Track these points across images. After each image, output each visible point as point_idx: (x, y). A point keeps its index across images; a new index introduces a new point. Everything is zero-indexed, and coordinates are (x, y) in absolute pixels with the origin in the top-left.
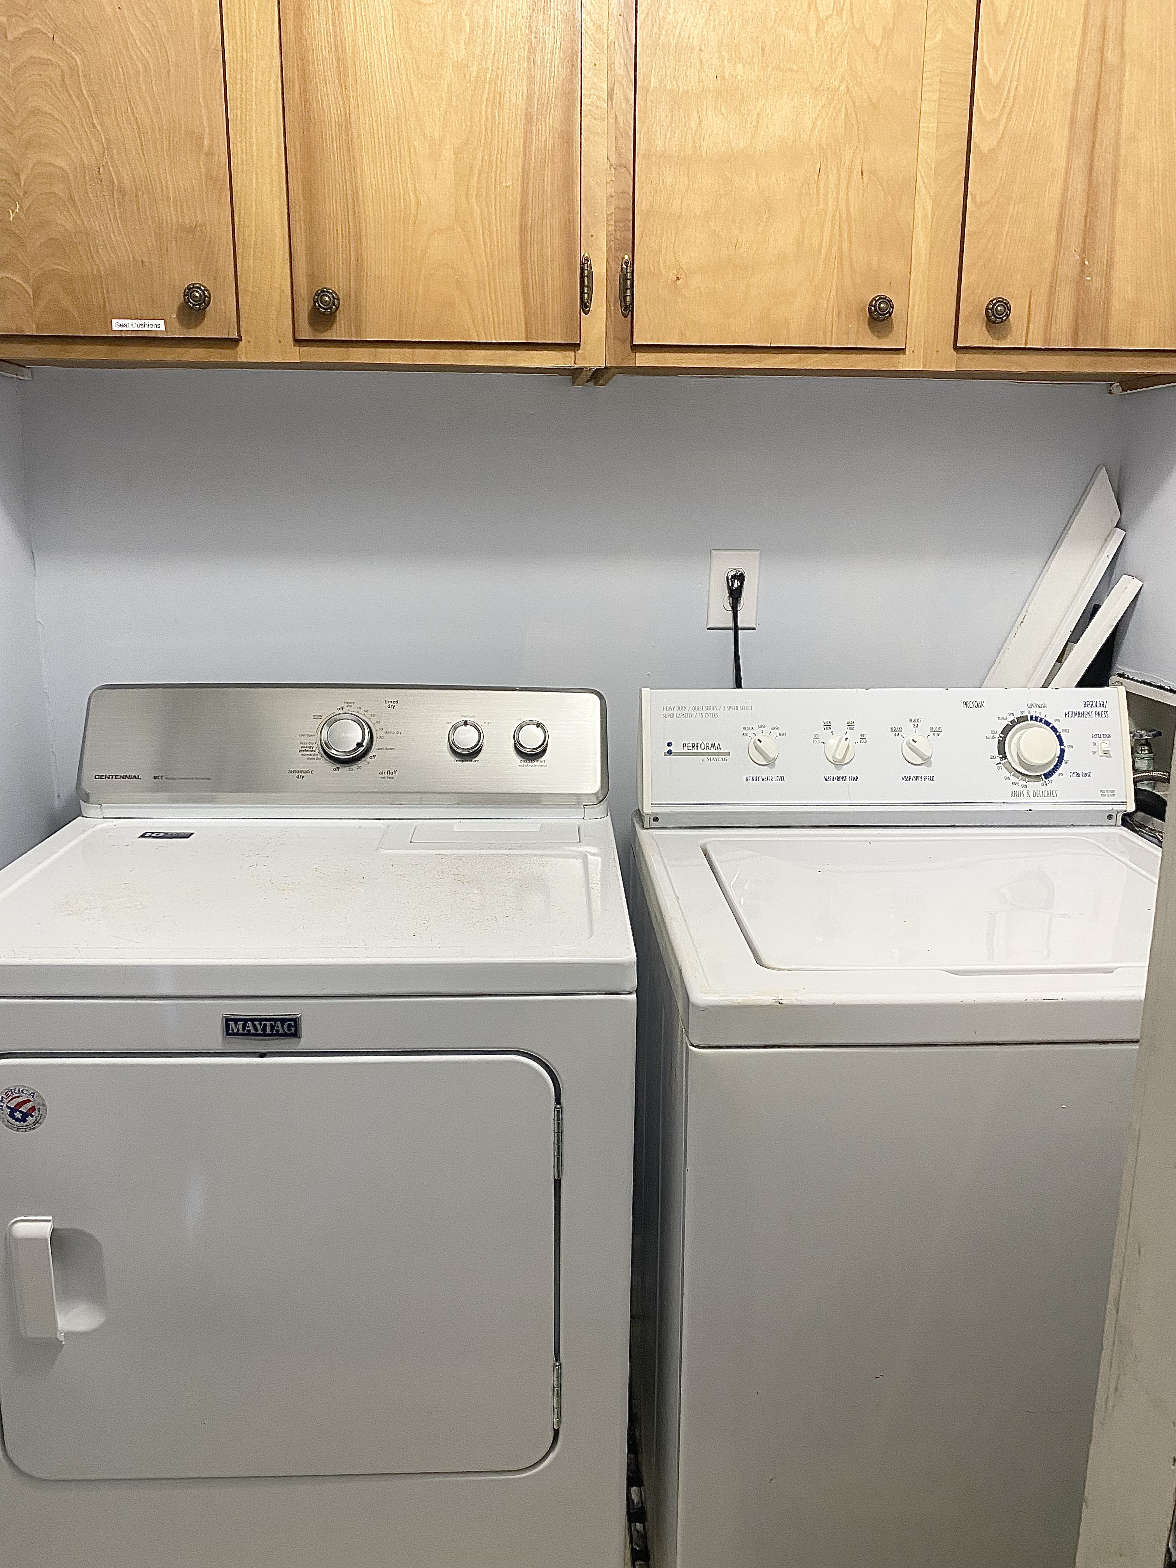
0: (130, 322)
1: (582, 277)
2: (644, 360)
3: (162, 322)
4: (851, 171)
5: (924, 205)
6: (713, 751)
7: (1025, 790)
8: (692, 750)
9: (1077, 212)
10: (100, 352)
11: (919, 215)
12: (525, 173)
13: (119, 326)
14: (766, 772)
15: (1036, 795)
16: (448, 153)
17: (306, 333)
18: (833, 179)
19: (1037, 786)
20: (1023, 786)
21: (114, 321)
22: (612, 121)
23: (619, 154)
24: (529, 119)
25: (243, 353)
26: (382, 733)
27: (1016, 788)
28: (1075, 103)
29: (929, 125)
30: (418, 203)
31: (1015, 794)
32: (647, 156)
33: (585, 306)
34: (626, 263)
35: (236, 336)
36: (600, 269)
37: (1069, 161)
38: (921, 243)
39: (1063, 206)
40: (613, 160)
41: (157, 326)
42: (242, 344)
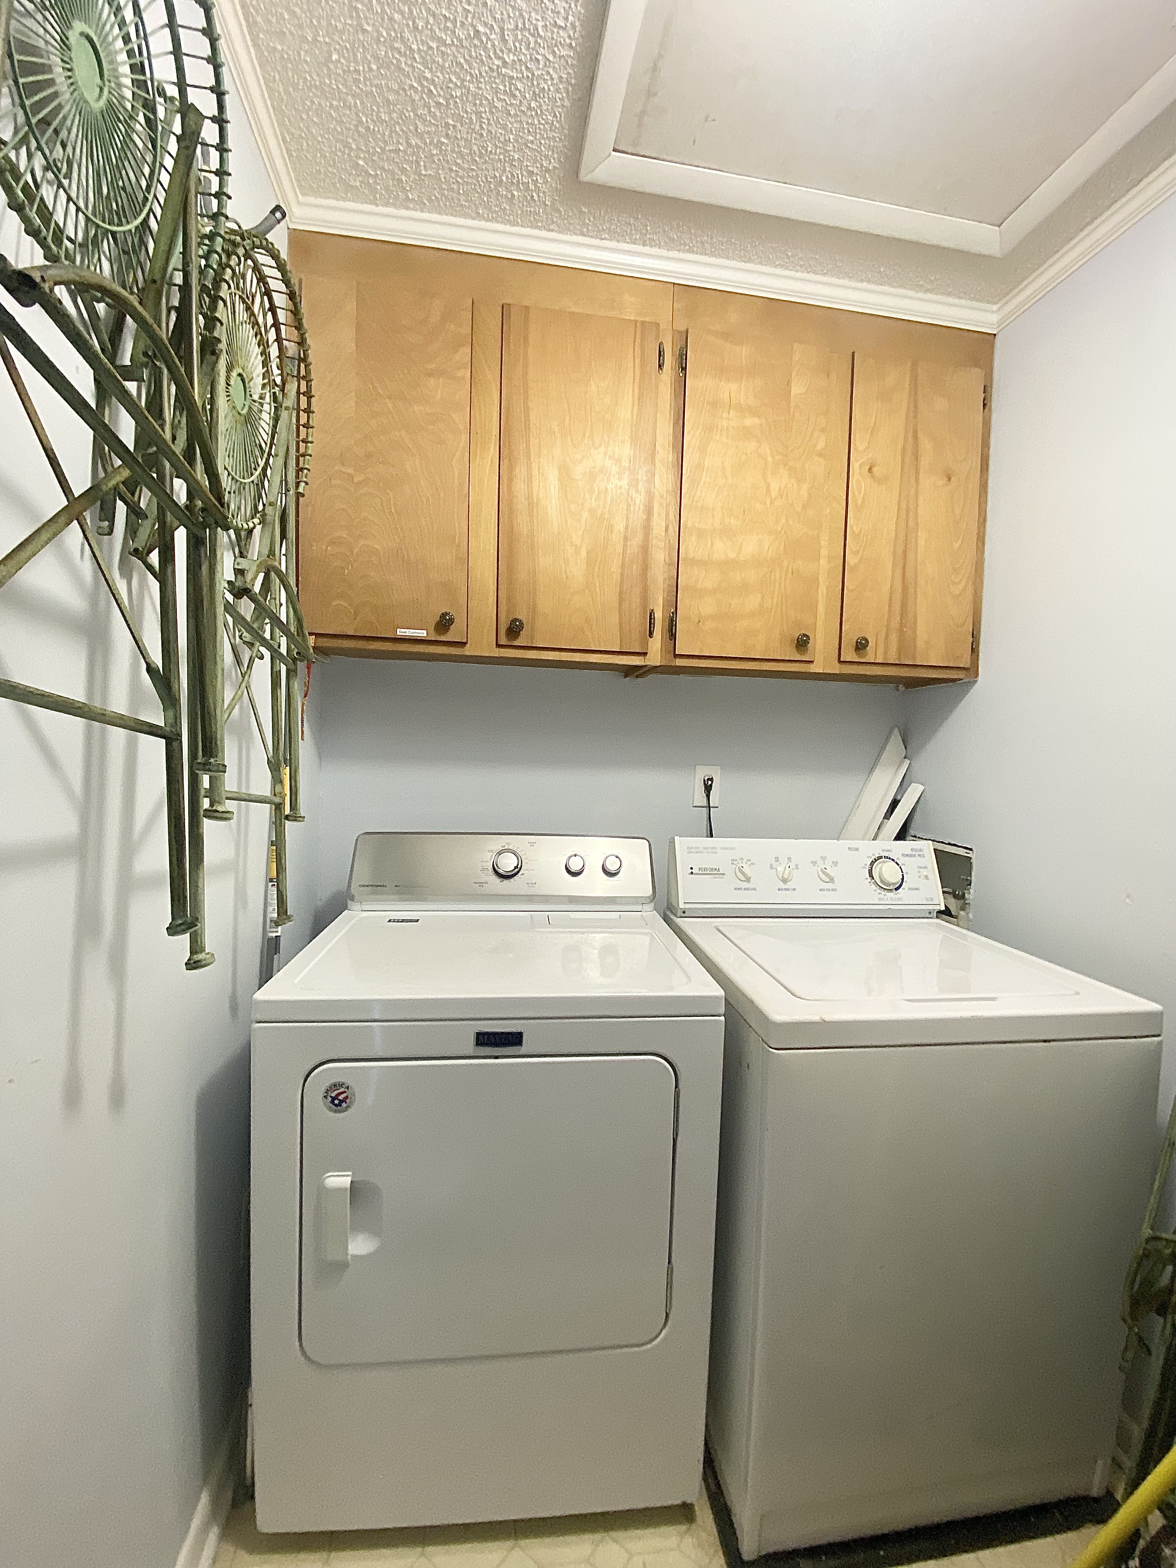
0: (407, 630)
1: (650, 619)
2: (680, 662)
3: (425, 632)
4: (787, 571)
5: (822, 589)
6: (715, 872)
7: (886, 897)
8: (704, 872)
9: (898, 596)
10: (388, 646)
11: (820, 594)
12: (623, 565)
13: (401, 632)
14: (746, 885)
15: (891, 899)
16: (584, 553)
17: (503, 641)
18: (778, 576)
19: (890, 895)
20: (885, 895)
21: (398, 630)
22: (667, 542)
23: (670, 559)
24: (626, 538)
25: (468, 651)
26: (526, 861)
27: (881, 896)
28: (895, 546)
29: (824, 552)
30: (567, 577)
31: (880, 899)
32: (685, 559)
33: (651, 634)
34: (673, 613)
35: (465, 641)
36: (658, 615)
37: (893, 571)
38: (821, 608)
39: (891, 594)
40: (667, 561)
41: (422, 634)
42: (468, 645)
